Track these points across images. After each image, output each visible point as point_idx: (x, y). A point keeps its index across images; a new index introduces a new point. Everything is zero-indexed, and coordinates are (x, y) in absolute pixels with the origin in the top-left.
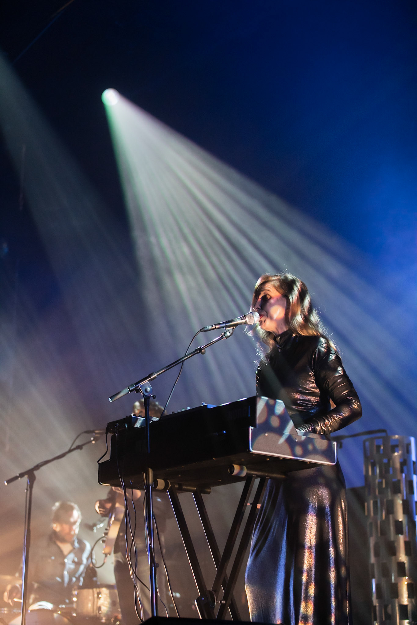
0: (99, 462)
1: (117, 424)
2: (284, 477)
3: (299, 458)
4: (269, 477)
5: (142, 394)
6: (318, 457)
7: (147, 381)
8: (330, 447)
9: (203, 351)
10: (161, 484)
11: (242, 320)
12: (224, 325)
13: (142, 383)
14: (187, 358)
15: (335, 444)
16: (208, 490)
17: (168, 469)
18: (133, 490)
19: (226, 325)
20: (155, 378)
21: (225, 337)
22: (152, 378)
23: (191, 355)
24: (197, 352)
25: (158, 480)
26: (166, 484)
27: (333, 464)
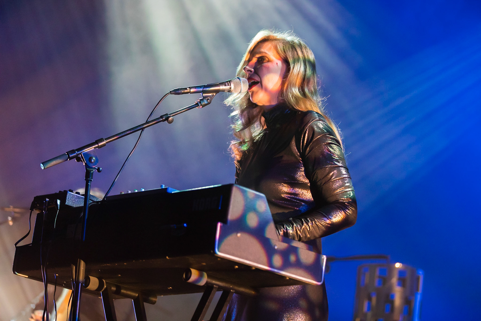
0: (18, 245)
1: (47, 199)
2: (253, 293)
3: (276, 270)
4: (234, 291)
5: (84, 164)
6: (300, 271)
7: (93, 148)
8: (318, 261)
9: (170, 119)
10: (94, 283)
11: (225, 85)
12: (201, 89)
13: (87, 150)
14: (148, 125)
15: (324, 259)
16: (153, 299)
17: (105, 265)
18: (57, 287)
19: (204, 89)
20: (104, 145)
21: (201, 105)
22: (99, 145)
23: (154, 123)
24: (162, 119)
25: (90, 276)
26: (101, 284)
27: (319, 283)
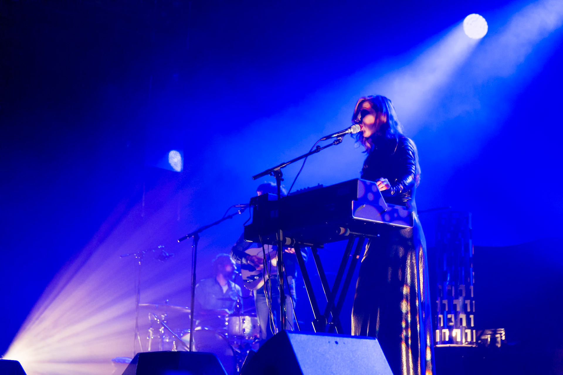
0: (245, 225)
3: (387, 223)
4: (365, 237)
5: (275, 177)
6: (400, 222)
7: (279, 168)
13: (276, 169)
16: (321, 246)
18: (269, 245)
25: (286, 238)
26: (292, 241)
27: (412, 227)
